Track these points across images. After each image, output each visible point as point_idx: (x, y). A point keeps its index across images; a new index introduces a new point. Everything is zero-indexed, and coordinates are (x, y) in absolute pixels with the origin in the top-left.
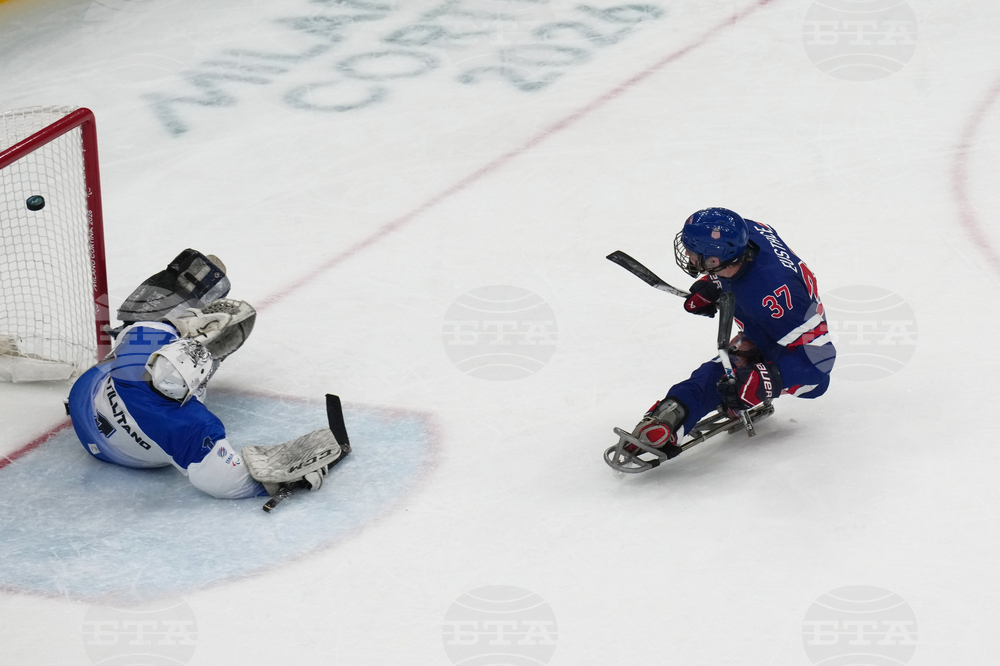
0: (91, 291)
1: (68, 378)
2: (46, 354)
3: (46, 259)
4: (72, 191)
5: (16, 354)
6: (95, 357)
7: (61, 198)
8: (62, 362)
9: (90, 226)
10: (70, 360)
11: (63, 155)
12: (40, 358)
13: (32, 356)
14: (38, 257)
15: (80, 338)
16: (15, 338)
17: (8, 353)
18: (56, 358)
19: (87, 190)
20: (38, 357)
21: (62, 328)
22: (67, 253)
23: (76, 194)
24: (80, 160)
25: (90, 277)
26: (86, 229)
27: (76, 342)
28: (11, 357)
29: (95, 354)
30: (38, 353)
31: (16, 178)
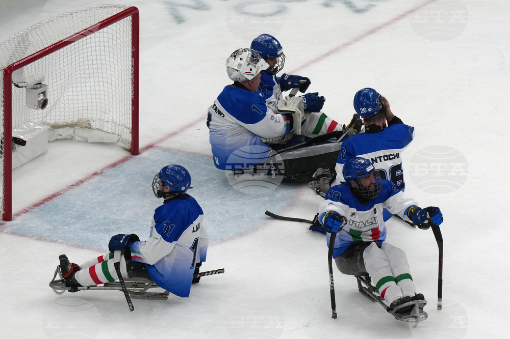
0: (131, 99)
1: (116, 141)
2: (105, 129)
3: (109, 81)
4: (125, 48)
5: (90, 128)
7: (119, 51)
8: (113, 133)
9: (133, 66)
10: (117, 133)
11: (122, 30)
12: (102, 131)
13: (98, 129)
14: (105, 80)
15: (123, 122)
16: (90, 120)
17: (86, 127)
18: (110, 131)
19: (132, 48)
20: (101, 130)
21: (115, 116)
22: (120, 79)
23: (126, 49)
24: (130, 33)
25: (131, 92)
26: (130, 67)
27: (121, 124)
28: (88, 129)
29: (130, 131)
30: (102, 128)
31: (97, 39)
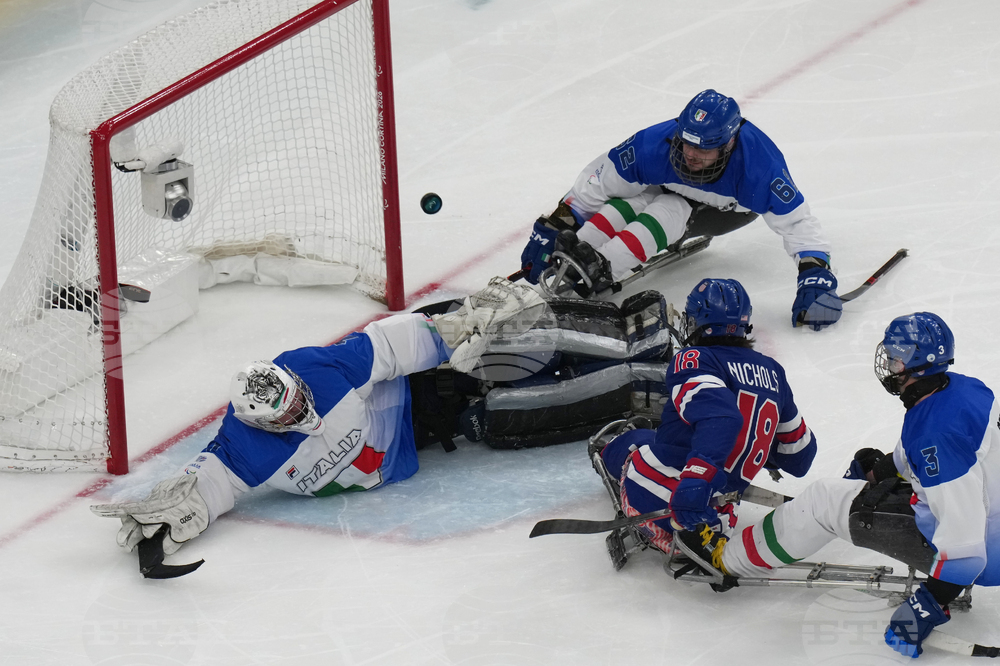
0: (380, 183)
1: (351, 281)
2: (327, 255)
3: (331, 146)
4: (360, 70)
5: (293, 255)
6: (383, 259)
7: (347, 77)
8: (345, 263)
9: (380, 110)
10: (354, 262)
11: (350, 27)
12: (321, 260)
13: (311, 257)
14: (320, 144)
15: (367, 238)
16: (292, 236)
17: (284, 253)
18: (337, 258)
19: (377, 69)
20: (318, 258)
21: (347, 226)
22: (354, 140)
23: (364, 72)
24: (370, 34)
25: (379, 167)
26: (375, 112)
27: (362, 242)
28: (287, 257)
29: (383, 255)
30: (319, 254)
31: (298, 53)
